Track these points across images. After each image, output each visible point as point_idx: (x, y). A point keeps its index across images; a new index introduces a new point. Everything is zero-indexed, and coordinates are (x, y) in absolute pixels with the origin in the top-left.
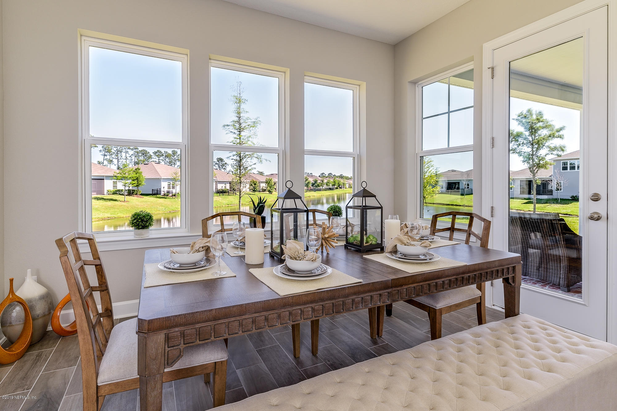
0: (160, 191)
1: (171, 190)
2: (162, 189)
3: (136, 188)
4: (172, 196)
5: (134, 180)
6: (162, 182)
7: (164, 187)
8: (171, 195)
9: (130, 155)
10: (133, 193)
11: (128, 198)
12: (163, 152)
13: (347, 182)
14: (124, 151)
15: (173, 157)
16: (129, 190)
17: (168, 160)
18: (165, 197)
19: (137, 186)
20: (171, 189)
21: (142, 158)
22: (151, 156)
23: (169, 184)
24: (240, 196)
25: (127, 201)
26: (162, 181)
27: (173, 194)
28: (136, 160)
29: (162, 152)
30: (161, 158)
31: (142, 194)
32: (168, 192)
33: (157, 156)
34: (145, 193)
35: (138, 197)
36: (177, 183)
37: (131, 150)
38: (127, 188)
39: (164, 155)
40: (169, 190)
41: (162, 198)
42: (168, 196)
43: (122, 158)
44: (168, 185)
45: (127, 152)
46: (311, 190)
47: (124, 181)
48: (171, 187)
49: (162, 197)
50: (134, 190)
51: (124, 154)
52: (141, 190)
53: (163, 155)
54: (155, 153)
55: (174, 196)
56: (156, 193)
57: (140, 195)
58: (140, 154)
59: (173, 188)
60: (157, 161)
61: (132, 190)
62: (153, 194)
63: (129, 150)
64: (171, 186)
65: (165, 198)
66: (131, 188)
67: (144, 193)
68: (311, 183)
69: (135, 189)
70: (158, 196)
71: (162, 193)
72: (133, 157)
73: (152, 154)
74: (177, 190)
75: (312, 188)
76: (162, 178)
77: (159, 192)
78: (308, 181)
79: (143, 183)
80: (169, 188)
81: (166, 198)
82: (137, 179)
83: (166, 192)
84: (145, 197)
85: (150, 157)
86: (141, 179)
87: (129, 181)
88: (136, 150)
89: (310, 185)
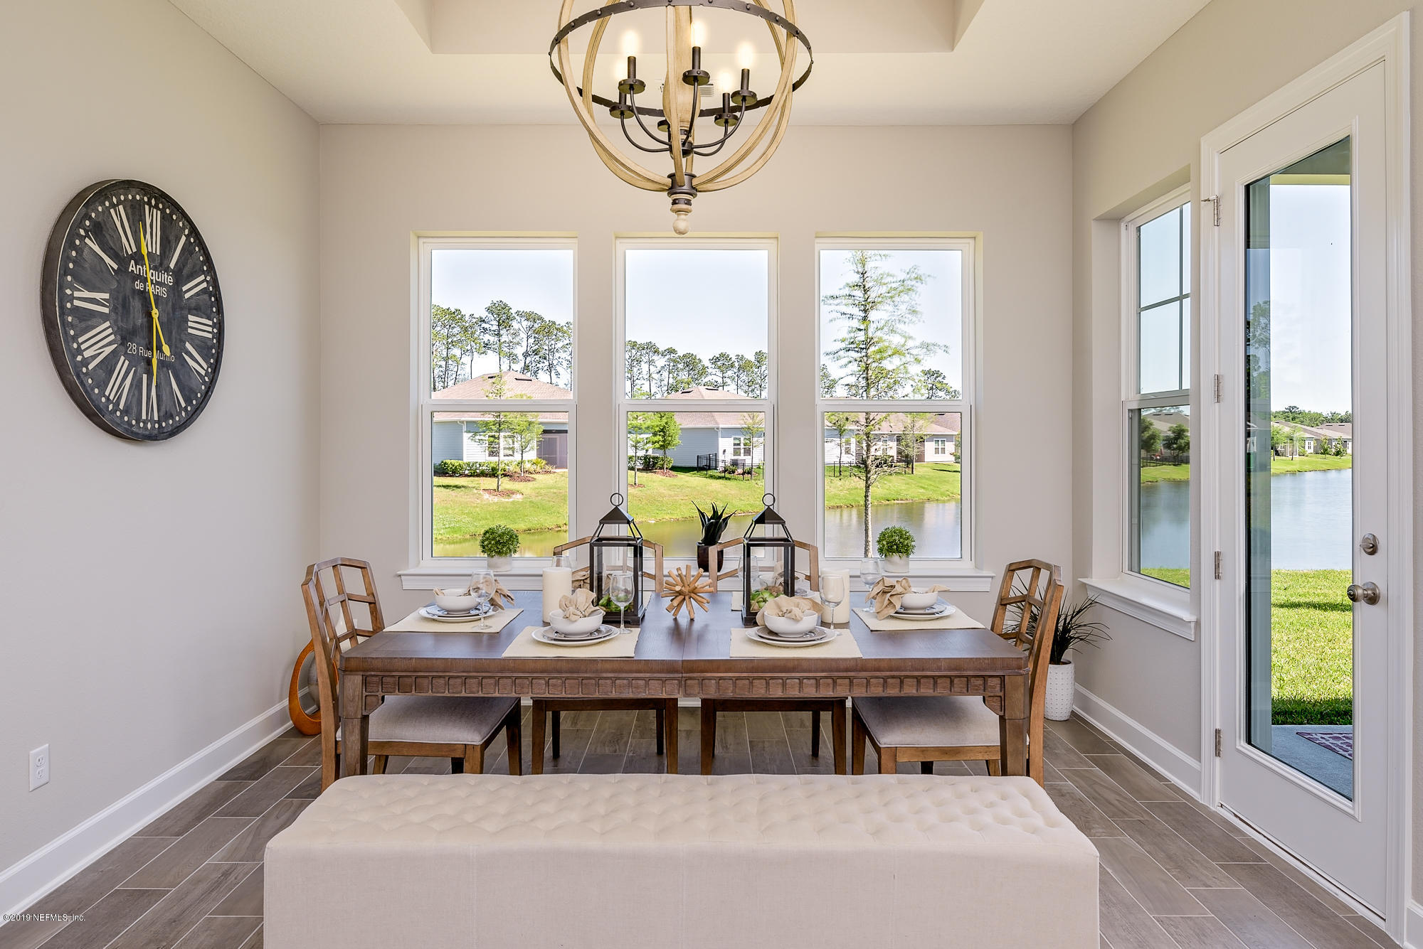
0: (716, 461)
1: (742, 457)
2: (721, 457)
3: (662, 451)
4: (743, 474)
5: (655, 434)
6: (720, 439)
7: (725, 450)
8: (740, 471)
9: (659, 368)
10: (655, 464)
11: (644, 477)
12: (733, 359)
13: (1311, 432)
14: (645, 359)
15: (756, 370)
16: (646, 457)
17: (744, 377)
18: (727, 475)
19: (663, 447)
20: (742, 455)
21: (684, 376)
22: (704, 368)
23: (737, 442)
24: (867, 483)
25: (640, 485)
26: (720, 434)
27: (747, 468)
28: (671, 381)
29: (730, 357)
30: (730, 373)
31: (674, 469)
32: (735, 463)
33: (719, 367)
34: (683, 465)
35: (664, 474)
36: (755, 439)
37: (660, 356)
38: (641, 453)
39: (736, 364)
40: (736, 457)
41: (720, 478)
42: (734, 472)
43: (641, 376)
44: (735, 444)
45: (650, 362)
46: (1164, 461)
47: (634, 436)
48: (742, 451)
49: (719, 475)
50: (657, 457)
51: (645, 367)
52: (673, 457)
53: (732, 366)
54: (715, 360)
55: (749, 473)
56: (704, 466)
57: (670, 469)
58: (680, 366)
59: (748, 452)
60: (720, 380)
61: (654, 458)
62: (699, 469)
63: (655, 357)
64: (742, 446)
65: (726, 479)
66: (650, 452)
67: (680, 465)
68: (1161, 438)
69: (659, 454)
70: (710, 472)
71: (721, 466)
72: (665, 374)
73: (706, 363)
74: (757, 457)
75: (1167, 452)
76: (721, 426)
77: (713, 464)
78: (1150, 433)
79: (677, 441)
80: (736, 452)
81: (729, 479)
82: (662, 430)
83: (728, 464)
84: (681, 476)
85: (703, 372)
86: (671, 430)
87: (645, 436)
88: (672, 355)
89: (1159, 446)
